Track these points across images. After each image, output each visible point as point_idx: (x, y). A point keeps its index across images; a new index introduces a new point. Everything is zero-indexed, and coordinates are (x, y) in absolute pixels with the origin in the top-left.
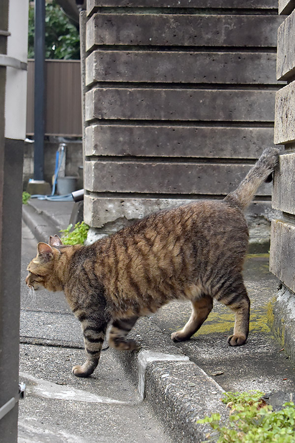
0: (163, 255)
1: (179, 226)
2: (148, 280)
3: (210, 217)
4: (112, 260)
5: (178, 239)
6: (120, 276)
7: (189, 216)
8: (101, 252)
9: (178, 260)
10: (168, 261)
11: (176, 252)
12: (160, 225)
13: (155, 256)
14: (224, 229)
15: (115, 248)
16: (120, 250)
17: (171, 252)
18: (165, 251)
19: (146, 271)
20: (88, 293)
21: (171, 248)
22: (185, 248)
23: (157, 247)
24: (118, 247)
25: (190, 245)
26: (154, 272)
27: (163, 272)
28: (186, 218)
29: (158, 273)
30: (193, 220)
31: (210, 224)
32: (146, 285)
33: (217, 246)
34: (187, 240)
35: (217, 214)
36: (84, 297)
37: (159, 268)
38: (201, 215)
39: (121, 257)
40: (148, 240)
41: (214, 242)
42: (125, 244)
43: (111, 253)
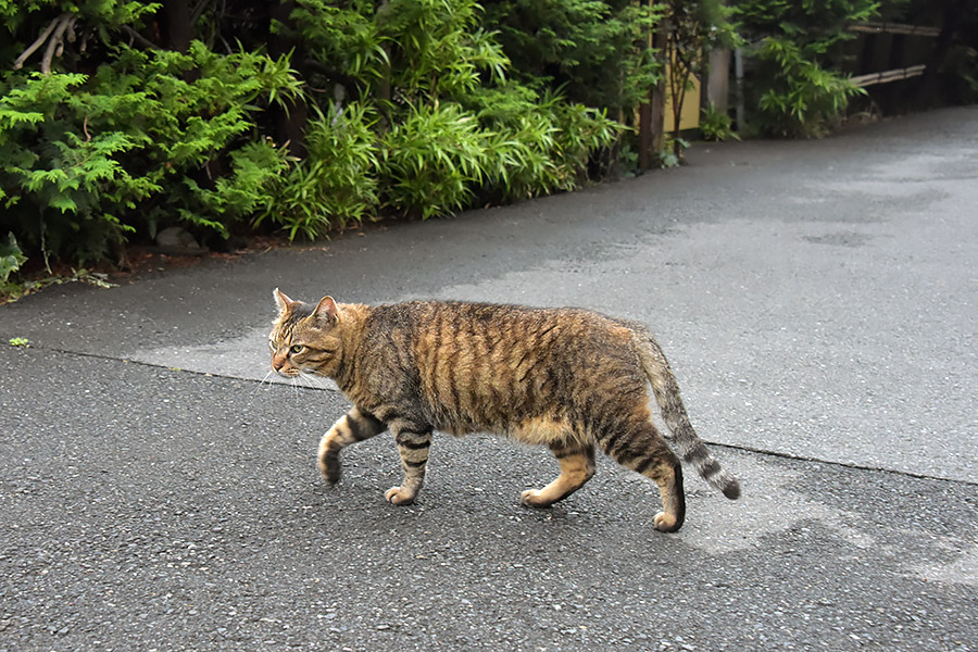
0: (500, 371)
1: (533, 338)
2: (474, 398)
3: (577, 336)
4: (431, 338)
5: (527, 356)
6: (439, 368)
7: (548, 327)
8: (419, 325)
9: (522, 387)
10: (505, 383)
11: (520, 375)
12: (509, 325)
13: (492, 367)
14: (598, 358)
15: (440, 322)
16: (448, 329)
17: (513, 372)
18: (504, 367)
19: (474, 382)
20: (397, 378)
21: (513, 366)
22: (534, 372)
23: (497, 355)
24: (444, 323)
25: (543, 371)
26: (482, 390)
27: (496, 396)
28: (545, 329)
29: (487, 393)
30: (552, 335)
31: (575, 347)
32: (469, 402)
33: (586, 385)
34: (540, 362)
35: (590, 332)
36: (391, 385)
37: (491, 386)
38: (565, 332)
39: (446, 340)
40: (489, 339)
41: (581, 376)
42: (456, 323)
43: (432, 327)
